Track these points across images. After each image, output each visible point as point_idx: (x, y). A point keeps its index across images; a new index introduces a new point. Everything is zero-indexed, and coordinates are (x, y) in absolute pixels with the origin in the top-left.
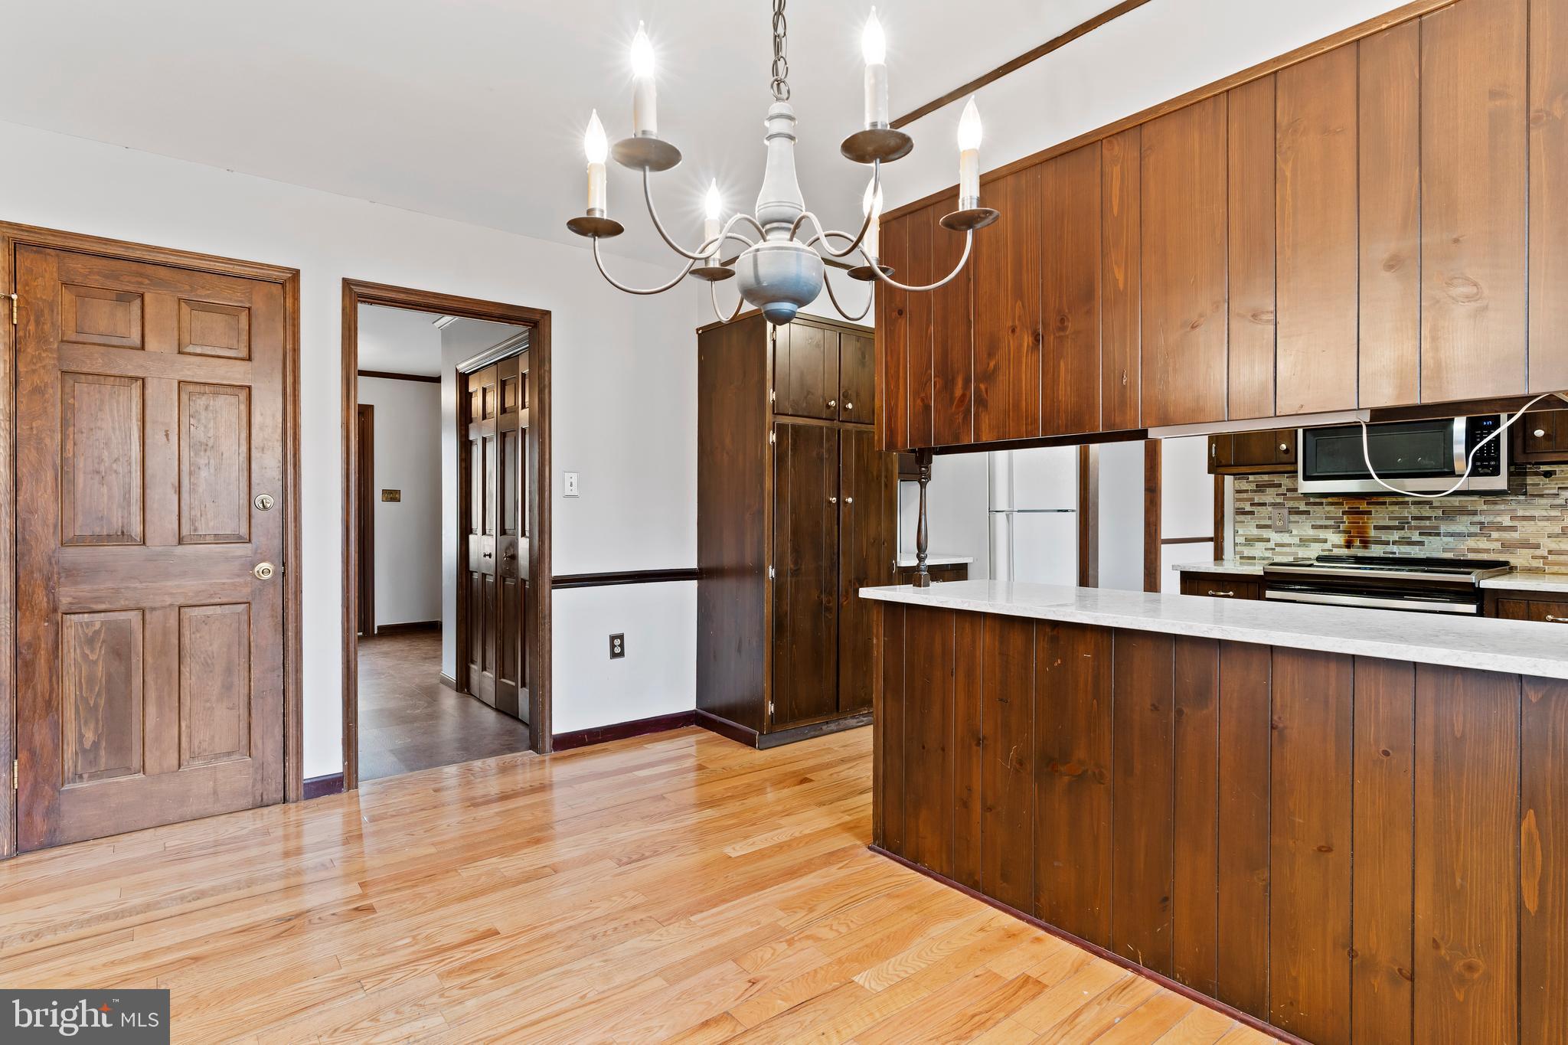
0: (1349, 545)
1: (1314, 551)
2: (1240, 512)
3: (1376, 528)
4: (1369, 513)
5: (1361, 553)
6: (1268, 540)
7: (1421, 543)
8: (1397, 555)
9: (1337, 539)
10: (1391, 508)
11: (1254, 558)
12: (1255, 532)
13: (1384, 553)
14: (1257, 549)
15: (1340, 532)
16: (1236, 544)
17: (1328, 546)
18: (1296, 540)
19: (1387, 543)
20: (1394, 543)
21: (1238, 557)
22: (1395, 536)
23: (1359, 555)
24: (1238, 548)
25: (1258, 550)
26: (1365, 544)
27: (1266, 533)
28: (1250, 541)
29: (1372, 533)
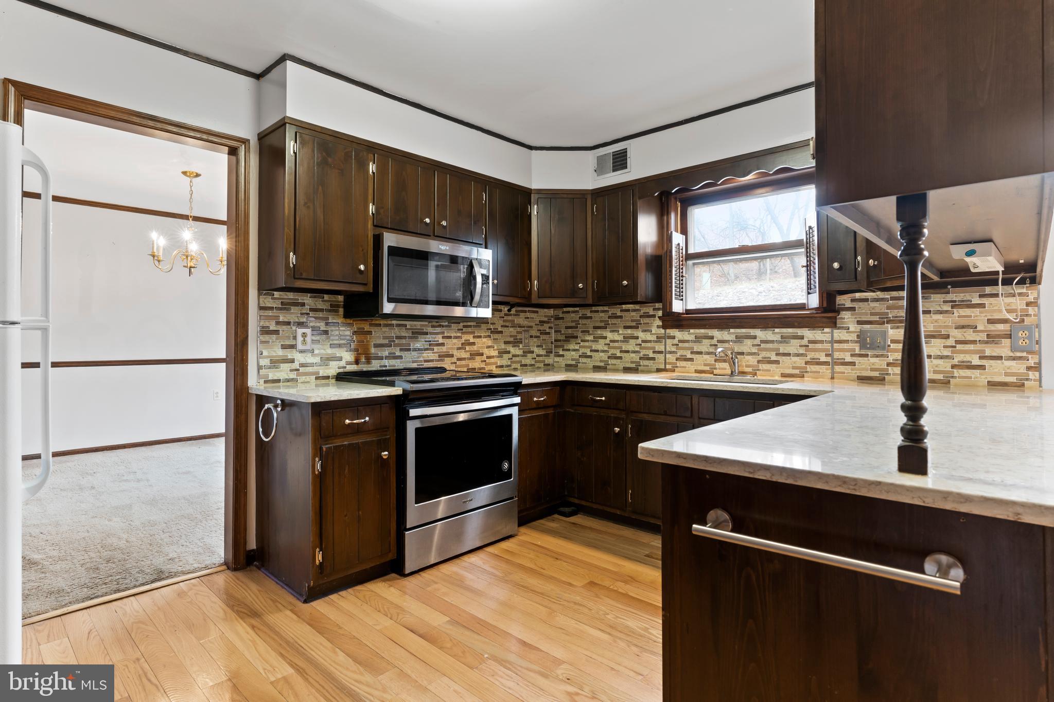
0: (357, 362)
1: (333, 369)
2: (265, 331)
3: (376, 346)
4: (370, 333)
5: (365, 368)
6: (292, 361)
7: (400, 357)
8: (388, 368)
9: (348, 356)
10: (384, 329)
11: (278, 381)
12: (280, 352)
13: (380, 366)
14: (281, 371)
15: (351, 351)
16: (259, 368)
17: (343, 363)
18: (317, 360)
19: (381, 358)
20: (387, 358)
21: (262, 381)
22: (386, 352)
23: (365, 369)
24: (262, 372)
25: (283, 372)
26: (368, 361)
27: (290, 354)
28: (275, 363)
29: (373, 350)
